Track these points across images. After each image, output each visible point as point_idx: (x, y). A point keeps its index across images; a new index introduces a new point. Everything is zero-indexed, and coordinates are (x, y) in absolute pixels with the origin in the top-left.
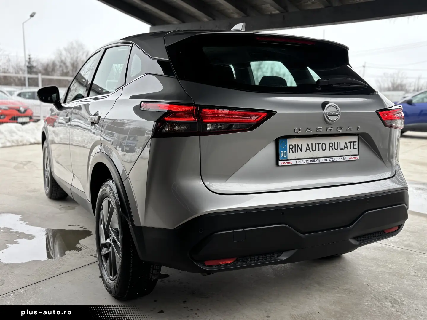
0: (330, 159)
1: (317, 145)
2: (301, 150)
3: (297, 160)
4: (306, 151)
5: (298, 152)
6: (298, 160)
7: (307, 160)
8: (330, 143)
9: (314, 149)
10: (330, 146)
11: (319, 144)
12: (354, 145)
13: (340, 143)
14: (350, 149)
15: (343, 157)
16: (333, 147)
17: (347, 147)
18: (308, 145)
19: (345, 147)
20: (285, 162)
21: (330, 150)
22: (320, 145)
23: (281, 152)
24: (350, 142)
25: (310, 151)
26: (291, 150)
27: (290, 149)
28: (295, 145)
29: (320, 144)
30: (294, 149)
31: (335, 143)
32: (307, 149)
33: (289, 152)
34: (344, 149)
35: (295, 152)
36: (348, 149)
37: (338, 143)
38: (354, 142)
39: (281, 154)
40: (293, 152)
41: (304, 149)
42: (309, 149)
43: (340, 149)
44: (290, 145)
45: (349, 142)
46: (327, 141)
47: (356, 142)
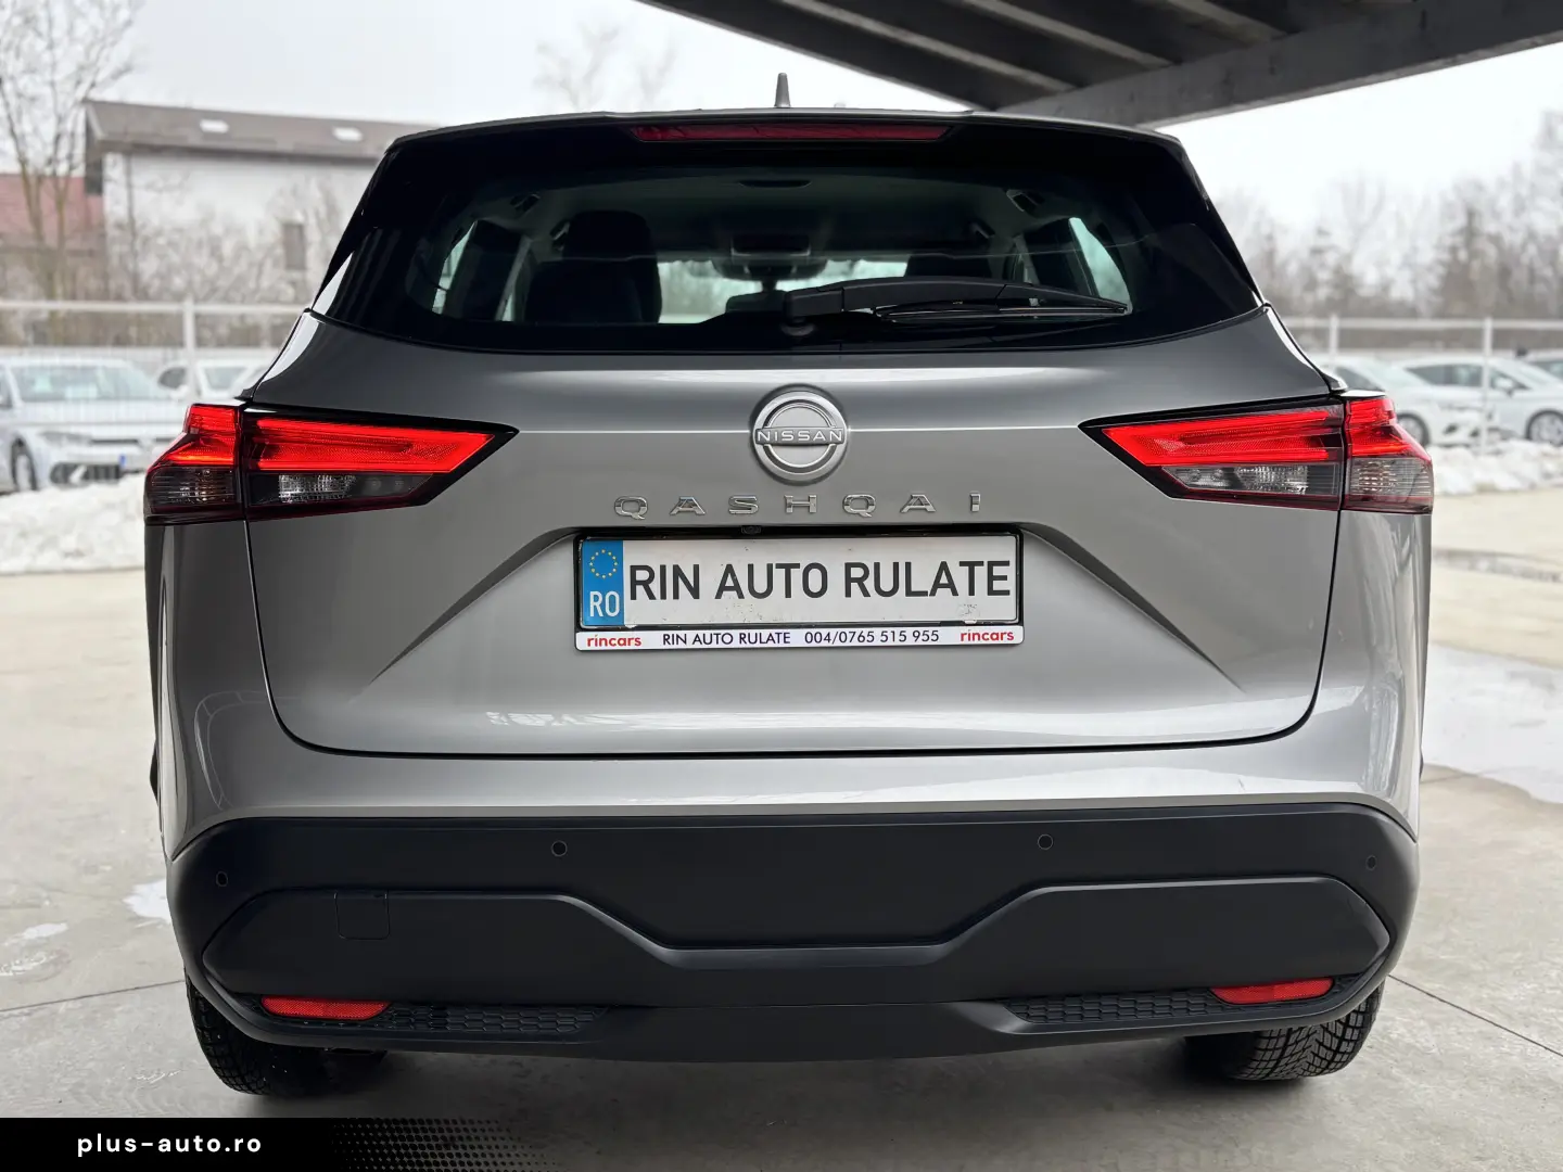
0: (849, 636)
1: (779, 575)
2: (695, 592)
3: (670, 633)
4: (718, 596)
5: (676, 596)
6: (675, 632)
7: (723, 632)
8: (849, 566)
9: (761, 586)
10: (849, 580)
11: (788, 567)
12: (991, 578)
13: (908, 565)
14: (972, 592)
15: (921, 629)
16: (869, 584)
17: (951, 585)
18: (729, 570)
19: (937, 585)
20: (608, 635)
21: (848, 594)
22: (797, 575)
23: (592, 593)
24: (971, 565)
25: (741, 596)
26: (640, 589)
27: (634, 583)
28: (663, 568)
29: (797, 566)
30: (655, 587)
31: (877, 566)
32: (722, 588)
33: (633, 597)
34: (933, 593)
35: (663, 596)
36: (955, 593)
37: (896, 565)
38: (991, 564)
39: (592, 603)
40: (651, 596)
41: (709, 583)
42: (737, 588)
43: (909, 593)
44: (634, 569)
45: (962, 564)
46: (834, 555)
47: (1006, 563)
